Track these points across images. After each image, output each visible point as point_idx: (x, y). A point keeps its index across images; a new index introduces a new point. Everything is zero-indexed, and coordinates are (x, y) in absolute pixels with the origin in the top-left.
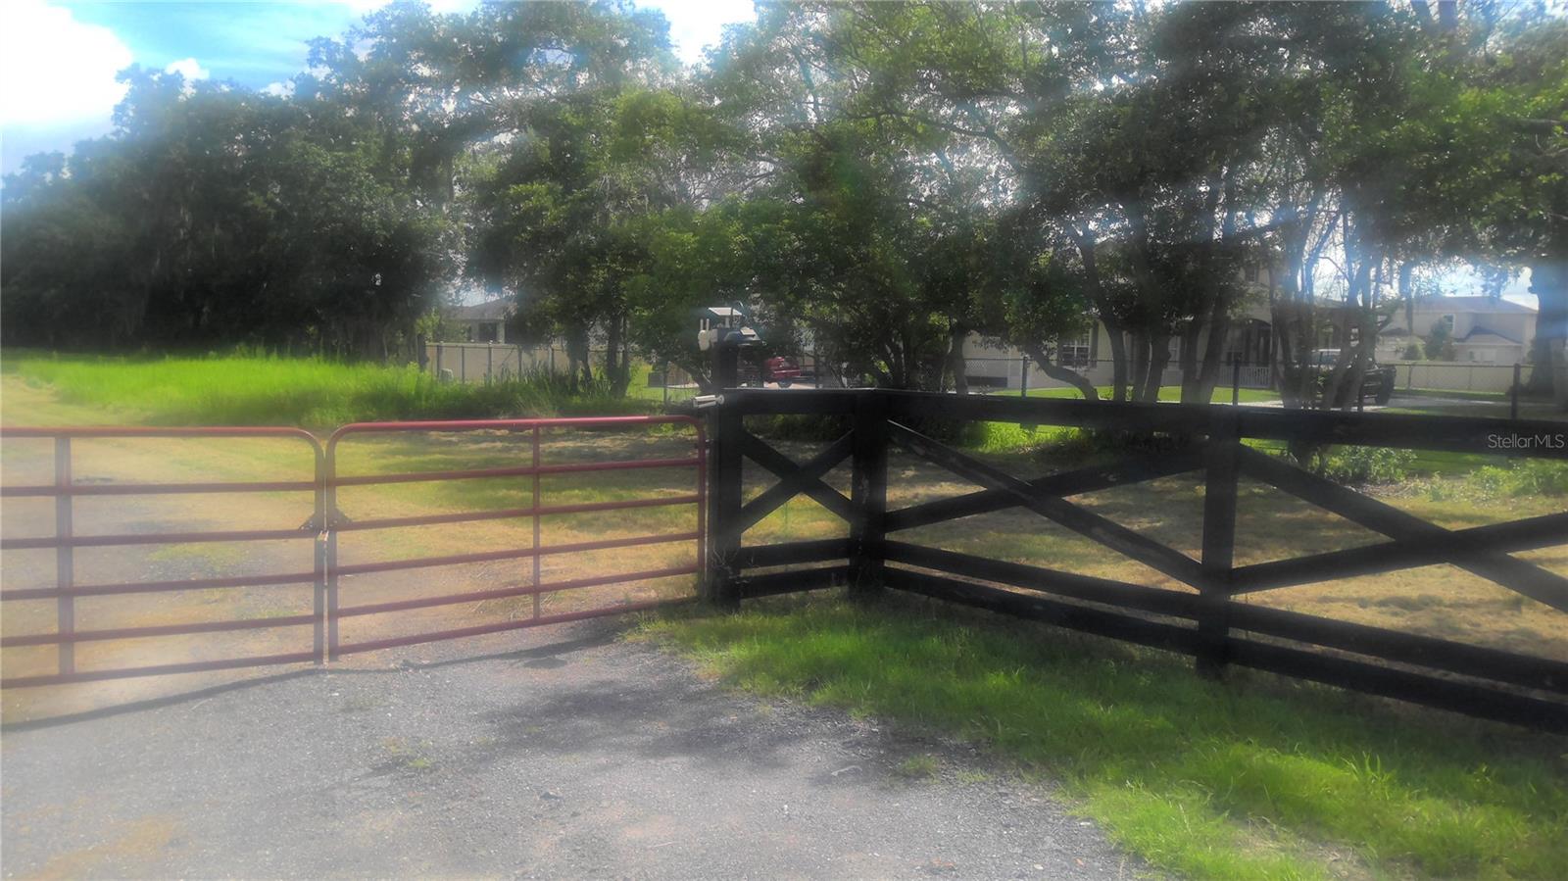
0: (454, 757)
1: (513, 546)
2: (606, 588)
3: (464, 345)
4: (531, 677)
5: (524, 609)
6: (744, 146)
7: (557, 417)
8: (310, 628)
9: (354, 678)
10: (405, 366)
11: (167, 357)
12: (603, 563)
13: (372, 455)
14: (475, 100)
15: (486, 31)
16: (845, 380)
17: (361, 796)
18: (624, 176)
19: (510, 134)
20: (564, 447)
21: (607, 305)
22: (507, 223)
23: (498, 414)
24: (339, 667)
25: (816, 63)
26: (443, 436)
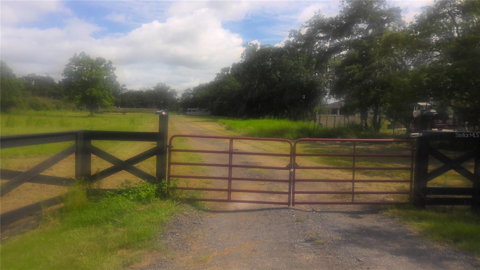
0: (329, 242)
1: (344, 178)
2: (375, 195)
3: (328, 115)
4: (351, 220)
5: (349, 199)
6: (428, 47)
7: (356, 139)
8: (287, 196)
9: (299, 212)
10: (310, 122)
11: (251, 118)
12: (373, 187)
13: (302, 147)
14: (336, 42)
15: (340, 21)
16: (466, 128)
17: (302, 248)
18: (383, 61)
19: (346, 51)
20: (359, 148)
21: (375, 103)
22: (344, 78)
23: (337, 136)
24: (294, 208)
25: (458, 16)
26: (321, 143)
